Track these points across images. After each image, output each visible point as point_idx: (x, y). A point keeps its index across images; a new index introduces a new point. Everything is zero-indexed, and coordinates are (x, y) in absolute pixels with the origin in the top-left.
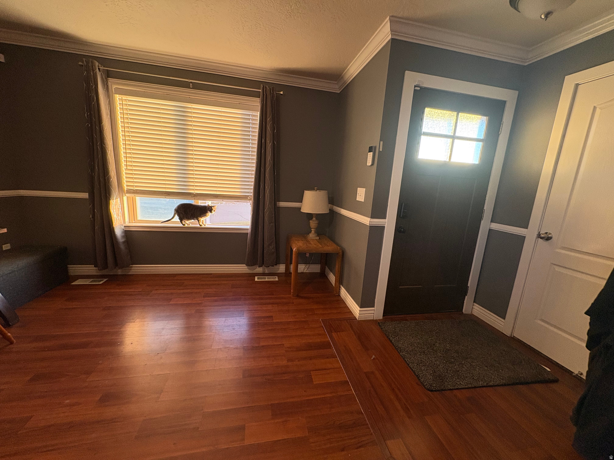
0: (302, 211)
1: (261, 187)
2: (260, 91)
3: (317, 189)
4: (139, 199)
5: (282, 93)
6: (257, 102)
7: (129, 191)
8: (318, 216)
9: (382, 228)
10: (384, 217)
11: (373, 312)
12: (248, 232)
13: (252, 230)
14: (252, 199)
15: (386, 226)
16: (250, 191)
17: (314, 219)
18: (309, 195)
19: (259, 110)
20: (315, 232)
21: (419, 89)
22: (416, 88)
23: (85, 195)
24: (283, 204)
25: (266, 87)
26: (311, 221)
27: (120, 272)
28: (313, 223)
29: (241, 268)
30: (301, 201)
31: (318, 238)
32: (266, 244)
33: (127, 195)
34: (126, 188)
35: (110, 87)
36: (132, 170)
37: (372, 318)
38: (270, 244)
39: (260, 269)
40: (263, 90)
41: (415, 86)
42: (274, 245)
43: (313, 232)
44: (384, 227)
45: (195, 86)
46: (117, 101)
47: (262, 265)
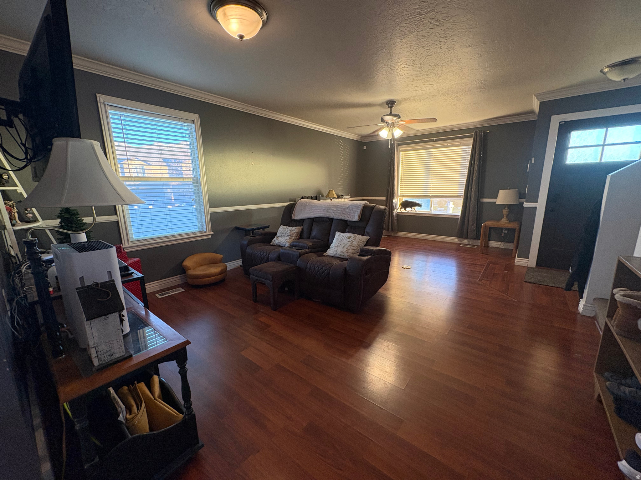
0: (496, 203)
1: (469, 189)
2: (473, 134)
3: (510, 189)
5: (488, 131)
6: (471, 141)
7: (401, 196)
8: (510, 206)
9: (535, 208)
10: (537, 202)
11: (527, 261)
13: (461, 216)
14: (463, 198)
15: (537, 207)
16: (462, 193)
17: (506, 208)
18: (502, 193)
19: (472, 144)
20: (507, 217)
21: (564, 123)
23: (384, 198)
24: (485, 200)
25: (477, 132)
26: (504, 210)
27: (392, 235)
28: (505, 212)
29: (454, 240)
30: (496, 198)
31: (508, 221)
32: (470, 224)
33: (400, 198)
34: (399, 194)
35: (399, 151)
36: (403, 186)
37: (527, 266)
38: (473, 225)
39: (466, 241)
40: (475, 133)
41: (560, 122)
42: (475, 225)
43: (505, 217)
44: (536, 208)
45: (437, 140)
46: (401, 155)
47: (466, 238)
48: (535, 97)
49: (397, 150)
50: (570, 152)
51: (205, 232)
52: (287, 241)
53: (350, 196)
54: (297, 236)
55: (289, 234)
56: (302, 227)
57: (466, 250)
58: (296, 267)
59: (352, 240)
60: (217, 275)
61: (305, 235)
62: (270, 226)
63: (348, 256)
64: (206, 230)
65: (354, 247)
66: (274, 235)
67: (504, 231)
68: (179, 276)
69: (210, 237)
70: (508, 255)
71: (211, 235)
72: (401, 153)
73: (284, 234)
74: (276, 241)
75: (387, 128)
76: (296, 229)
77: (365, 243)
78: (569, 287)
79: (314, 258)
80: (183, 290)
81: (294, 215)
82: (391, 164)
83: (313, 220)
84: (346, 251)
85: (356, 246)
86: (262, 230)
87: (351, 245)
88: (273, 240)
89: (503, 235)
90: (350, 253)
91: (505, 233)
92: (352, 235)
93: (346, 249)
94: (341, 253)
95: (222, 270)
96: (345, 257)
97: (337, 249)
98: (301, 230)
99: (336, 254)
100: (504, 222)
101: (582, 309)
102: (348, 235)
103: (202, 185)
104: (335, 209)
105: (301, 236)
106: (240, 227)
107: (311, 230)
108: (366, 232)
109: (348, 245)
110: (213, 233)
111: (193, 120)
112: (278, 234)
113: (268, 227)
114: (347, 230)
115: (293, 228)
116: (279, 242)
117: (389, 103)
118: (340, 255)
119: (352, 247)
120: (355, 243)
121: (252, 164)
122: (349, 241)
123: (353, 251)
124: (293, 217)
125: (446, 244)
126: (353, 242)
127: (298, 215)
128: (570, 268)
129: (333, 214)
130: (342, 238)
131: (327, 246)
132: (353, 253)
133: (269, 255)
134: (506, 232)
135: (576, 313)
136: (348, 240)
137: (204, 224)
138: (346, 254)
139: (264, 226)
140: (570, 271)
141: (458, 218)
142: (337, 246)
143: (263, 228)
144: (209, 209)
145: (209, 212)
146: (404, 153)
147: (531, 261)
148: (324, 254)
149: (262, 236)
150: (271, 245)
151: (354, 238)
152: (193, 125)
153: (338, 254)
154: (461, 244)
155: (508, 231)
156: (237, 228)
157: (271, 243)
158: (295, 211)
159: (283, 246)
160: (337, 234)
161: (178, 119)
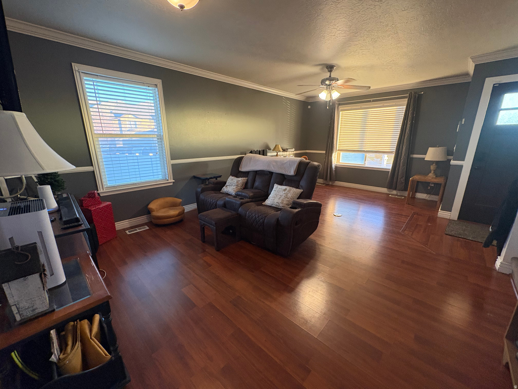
0: (425, 159)
1: (401, 146)
2: (408, 95)
3: (438, 147)
4: (341, 153)
5: (422, 93)
6: (405, 102)
7: (339, 150)
8: (437, 163)
9: (461, 167)
10: (464, 160)
11: (450, 214)
12: (389, 171)
13: (392, 170)
14: (395, 153)
16: (394, 149)
17: (434, 164)
18: (431, 150)
19: (406, 105)
20: (434, 173)
21: (498, 85)
22: (495, 85)
23: (324, 152)
24: (415, 156)
25: (412, 93)
28: (433, 167)
29: (384, 190)
30: (426, 154)
31: (435, 176)
32: (399, 177)
33: (338, 152)
34: (338, 149)
35: (339, 110)
36: (341, 141)
37: (449, 218)
38: (402, 178)
39: (394, 192)
40: (410, 94)
41: (494, 84)
42: (404, 178)
43: (432, 172)
44: (463, 166)
45: (373, 101)
46: (341, 114)
47: (395, 189)
48: (471, 60)
49: (337, 110)
50: (501, 114)
51: (168, 180)
52: (233, 190)
53: (294, 150)
54: (242, 186)
55: (236, 184)
56: (247, 178)
57: (394, 200)
58: (238, 214)
59: (287, 193)
60: (175, 217)
61: (249, 185)
62: (222, 176)
63: (282, 206)
64: (168, 179)
65: (288, 198)
66: (224, 183)
67: (430, 185)
68: (146, 216)
69: (172, 184)
70: (433, 206)
71: (172, 183)
72: (341, 112)
73: (232, 184)
74: (225, 189)
75: (326, 91)
76: (242, 180)
77: (299, 196)
78: (487, 244)
79: (253, 207)
80: (148, 228)
81: (241, 167)
82: (331, 123)
83: (256, 173)
84: (281, 202)
85: (290, 198)
86: (215, 179)
87: (286, 196)
88: (223, 189)
89: (429, 188)
90: (284, 204)
91: (431, 187)
92: (288, 188)
93: (282, 200)
94: (277, 204)
95: (179, 213)
96: (280, 207)
97: (274, 200)
98: (246, 180)
99: (273, 204)
100: (431, 177)
101: (499, 266)
102: (284, 187)
103: (164, 140)
104: (274, 164)
105: (245, 186)
106: (197, 176)
107: (254, 181)
108: (301, 186)
109: (283, 197)
110: (174, 181)
111: (156, 85)
112: (227, 184)
113: (220, 177)
114: (284, 183)
115: (240, 179)
116: (227, 190)
117: (329, 67)
118: (276, 205)
119: (287, 199)
120: (290, 195)
121: (208, 122)
122: (284, 194)
123: (287, 202)
124: (240, 170)
125: (375, 194)
126: (288, 194)
127: (244, 168)
128: (491, 227)
129: (273, 168)
130: (279, 190)
131: (266, 196)
132: (288, 204)
133: (217, 202)
134: (433, 185)
135: (492, 268)
136: (284, 192)
137: (167, 173)
138: (281, 205)
139: (218, 175)
140: (491, 230)
141: (389, 172)
142: (274, 197)
143: (216, 178)
144: (171, 161)
145: (171, 164)
146: (343, 112)
147: (454, 214)
148: (263, 203)
149: (213, 185)
150: (221, 193)
151: (289, 191)
152: (156, 89)
153: (274, 204)
154: (390, 194)
155: (434, 185)
156: (195, 177)
157: (221, 191)
158: (242, 164)
159: (230, 194)
160: (276, 186)
161: (143, 84)
